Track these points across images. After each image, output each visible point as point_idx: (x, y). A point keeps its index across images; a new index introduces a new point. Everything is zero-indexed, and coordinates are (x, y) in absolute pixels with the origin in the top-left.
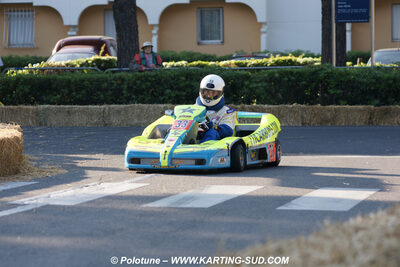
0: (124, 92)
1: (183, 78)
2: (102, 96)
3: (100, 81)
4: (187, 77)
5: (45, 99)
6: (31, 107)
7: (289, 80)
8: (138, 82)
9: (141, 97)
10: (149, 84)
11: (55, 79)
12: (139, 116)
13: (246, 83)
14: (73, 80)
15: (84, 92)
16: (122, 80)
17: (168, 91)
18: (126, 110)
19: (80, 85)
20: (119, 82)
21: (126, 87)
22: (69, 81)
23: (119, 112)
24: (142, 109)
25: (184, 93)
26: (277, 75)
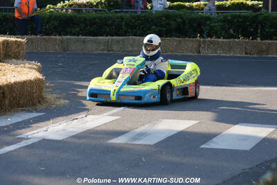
0: (123, 27)
1: (164, 19)
2: (108, 29)
3: (106, 19)
4: (166, 18)
5: (69, 30)
6: (58, 37)
7: (238, 21)
8: (133, 20)
9: (134, 30)
10: (140, 21)
11: (76, 17)
12: (132, 45)
13: (208, 22)
14: (88, 18)
15: (95, 26)
16: (122, 18)
17: (154, 27)
18: (123, 40)
19: (92, 22)
20: (120, 20)
21: (124, 23)
22: (85, 19)
23: (118, 42)
24: (134, 40)
25: (164, 29)
26: (229, 18)
